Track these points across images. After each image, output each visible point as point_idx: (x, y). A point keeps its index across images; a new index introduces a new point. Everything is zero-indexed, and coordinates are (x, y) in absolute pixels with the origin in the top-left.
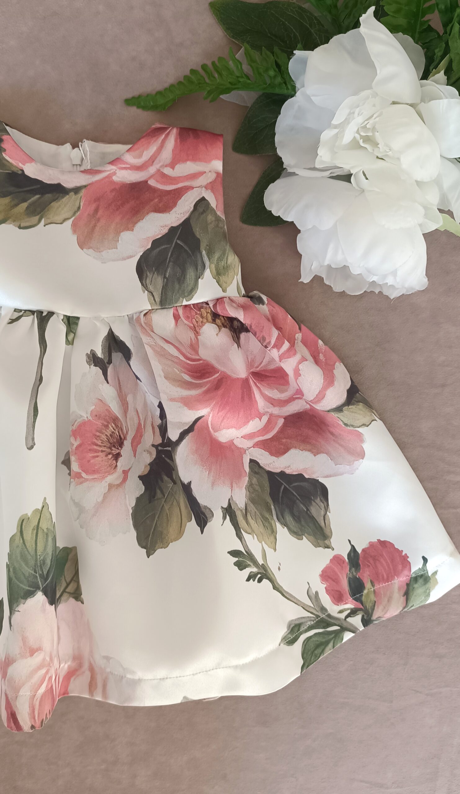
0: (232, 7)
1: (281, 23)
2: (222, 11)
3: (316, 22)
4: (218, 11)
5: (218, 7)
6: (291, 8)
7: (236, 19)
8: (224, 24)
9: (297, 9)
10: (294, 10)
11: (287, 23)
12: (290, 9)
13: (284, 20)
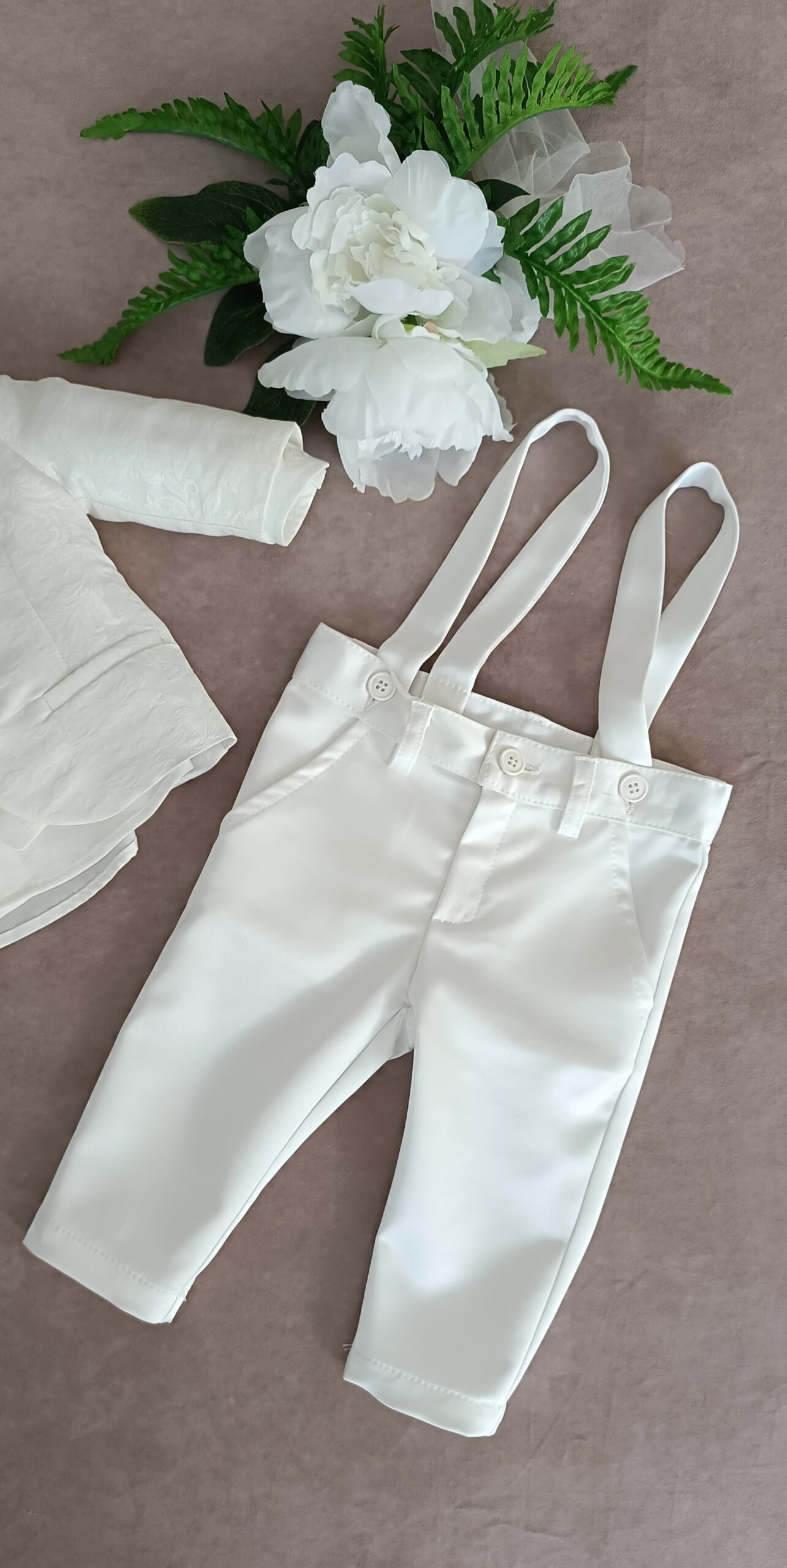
0: (158, 207)
1: (225, 207)
2: (147, 215)
3: (267, 194)
4: (143, 216)
5: (141, 212)
6: (233, 187)
7: (168, 220)
8: (154, 229)
9: (240, 186)
10: (236, 188)
11: (232, 205)
12: (233, 189)
13: (227, 203)
